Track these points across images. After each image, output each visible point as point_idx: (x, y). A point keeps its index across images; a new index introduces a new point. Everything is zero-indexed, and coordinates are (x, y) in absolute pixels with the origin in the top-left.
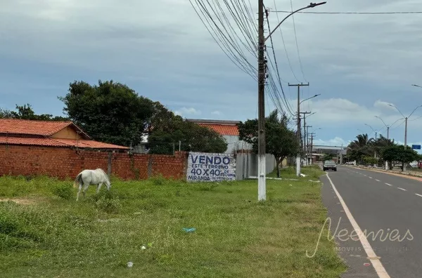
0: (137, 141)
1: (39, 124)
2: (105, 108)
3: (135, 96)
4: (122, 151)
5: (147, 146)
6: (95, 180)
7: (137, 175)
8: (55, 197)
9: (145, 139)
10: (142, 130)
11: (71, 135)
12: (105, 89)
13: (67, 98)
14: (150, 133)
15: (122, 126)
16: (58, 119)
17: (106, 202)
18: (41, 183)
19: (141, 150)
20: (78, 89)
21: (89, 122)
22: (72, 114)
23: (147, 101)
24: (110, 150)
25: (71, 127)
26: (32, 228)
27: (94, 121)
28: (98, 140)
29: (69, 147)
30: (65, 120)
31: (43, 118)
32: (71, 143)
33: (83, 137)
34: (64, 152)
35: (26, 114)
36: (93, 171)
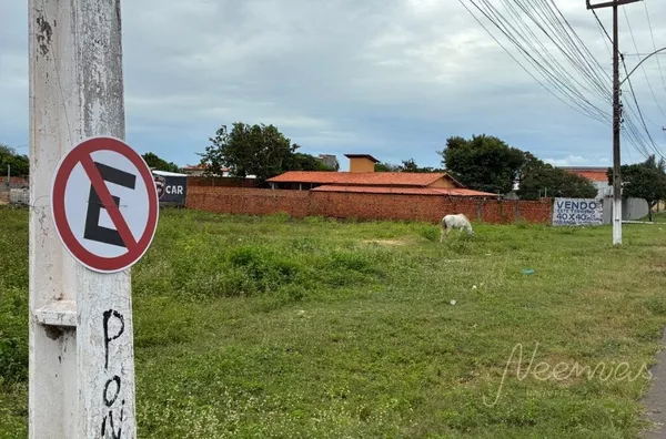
0: (509, 189)
1: (418, 176)
2: (478, 160)
3: (506, 146)
4: (493, 198)
5: (518, 193)
7: (505, 220)
8: (423, 239)
9: (516, 187)
10: (513, 178)
11: (446, 184)
12: (479, 142)
13: (445, 152)
14: (520, 181)
15: (494, 175)
16: (436, 171)
18: (417, 226)
19: (516, 197)
20: (454, 144)
21: (463, 173)
22: (449, 166)
23: (517, 151)
24: (482, 197)
25: (446, 178)
27: (468, 171)
28: (471, 188)
29: (443, 195)
30: (444, 171)
31: (425, 171)
32: (445, 192)
33: (457, 187)
34: (438, 199)
35: (411, 168)
36: (455, 216)
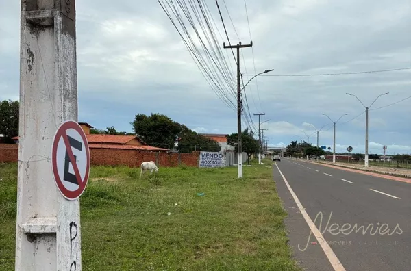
0: (172, 146)
1: (119, 137)
2: (155, 128)
3: (171, 121)
4: (164, 151)
5: (177, 148)
6: (150, 167)
7: (172, 165)
8: (128, 177)
9: (176, 144)
10: (175, 140)
11: (137, 143)
12: (155, 118)
13: (134, 123)
14: (179, 141)
15: (164, 137)
16: (129, 134)
17: (156, 179)
18: (120, 169)
19: (174, 151)
20: (140, 118)
21: (146, 136)
22: (137, 132)
23: (177, 124)
24: (157, 151)
25: (137, 139)
26: (116, 194)
27: (149, 135)
28: (151, 145)
29: (135, 149)
30: (133, 135)
31: (121, 134)
32: (136, 147)
33: (143, 144)
34: (133, 152)
35: (112, 132)
36: (148, 162)
